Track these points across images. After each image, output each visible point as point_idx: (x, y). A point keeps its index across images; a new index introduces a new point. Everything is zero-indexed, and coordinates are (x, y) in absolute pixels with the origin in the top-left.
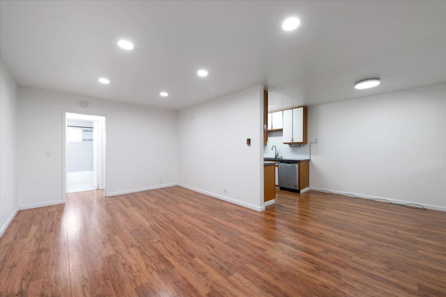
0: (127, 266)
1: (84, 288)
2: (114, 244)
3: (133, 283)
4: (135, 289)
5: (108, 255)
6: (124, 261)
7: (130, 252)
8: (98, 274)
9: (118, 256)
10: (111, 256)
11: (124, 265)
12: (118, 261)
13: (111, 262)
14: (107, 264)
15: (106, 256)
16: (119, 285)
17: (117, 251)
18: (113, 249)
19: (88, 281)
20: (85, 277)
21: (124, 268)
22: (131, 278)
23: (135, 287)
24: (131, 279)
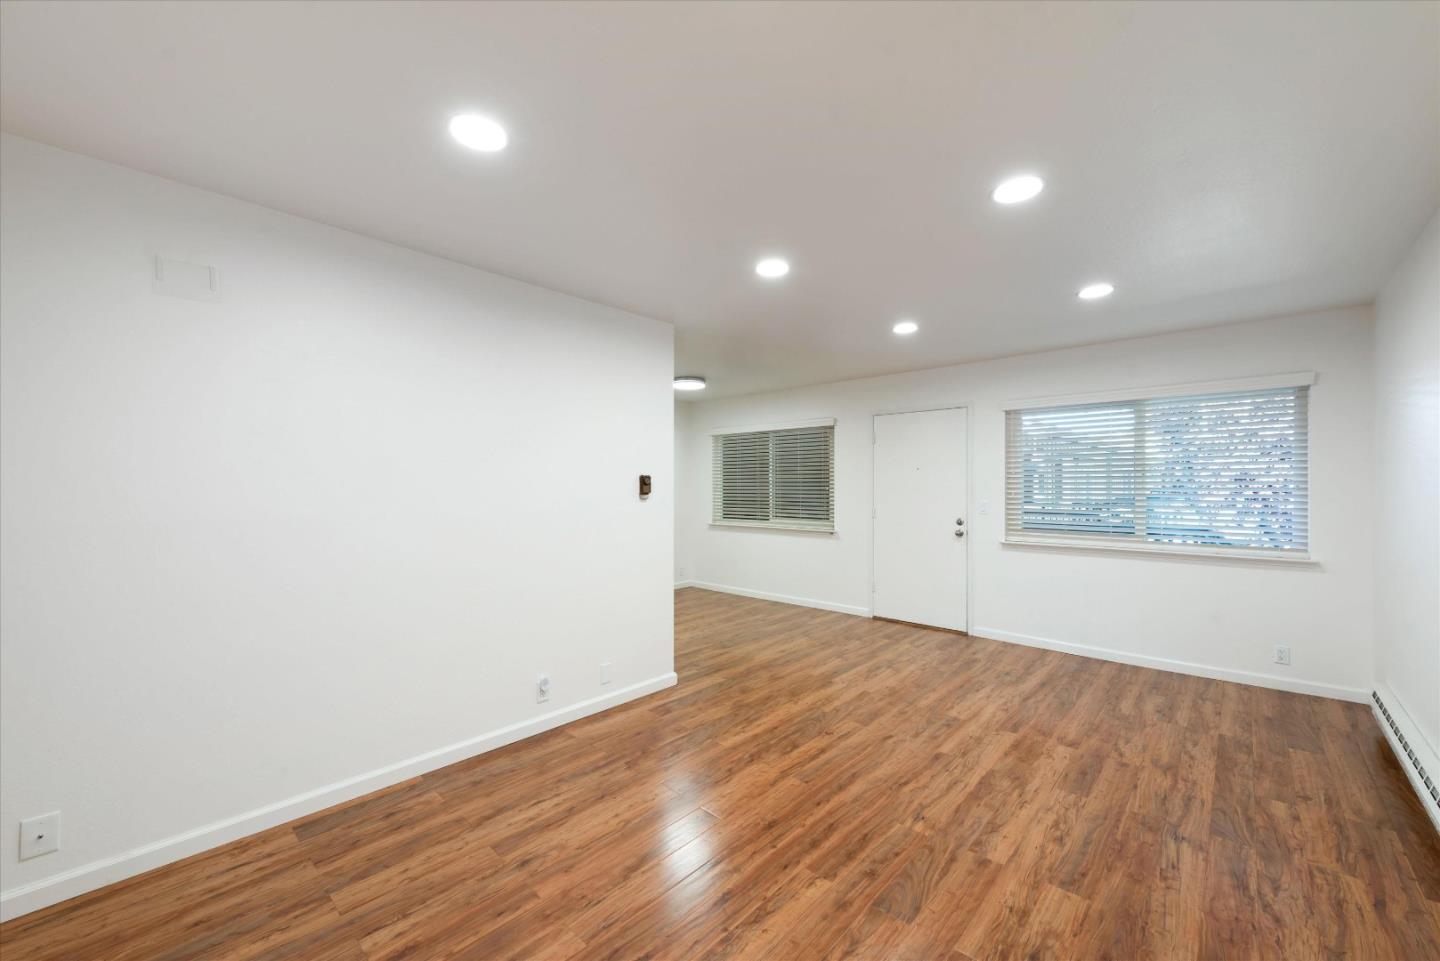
0: (1058, 833)
1: (1176, 863)
2: (1014, 919)
3: (1082, 804)
4: (1087, 796)
5: (1069, 894)
6: (1051, 847)
7: (1012, 852)
8: (1129, 867)
9: (1050, 869)
10: (1062, 884)
11: (1060, 840)
12: (1063, 858)
13: (1080, 869)
14: (1091, 873)
15: (1074, 896)
16: (1105, 819)
17: (1036, 886)
18: (1035, 904)
19: (1161, 870)
20: (1163, 885)
21: (1068, 834)
22: (1074, 811)
23: (1084, 800)
24: (1078, 811)
